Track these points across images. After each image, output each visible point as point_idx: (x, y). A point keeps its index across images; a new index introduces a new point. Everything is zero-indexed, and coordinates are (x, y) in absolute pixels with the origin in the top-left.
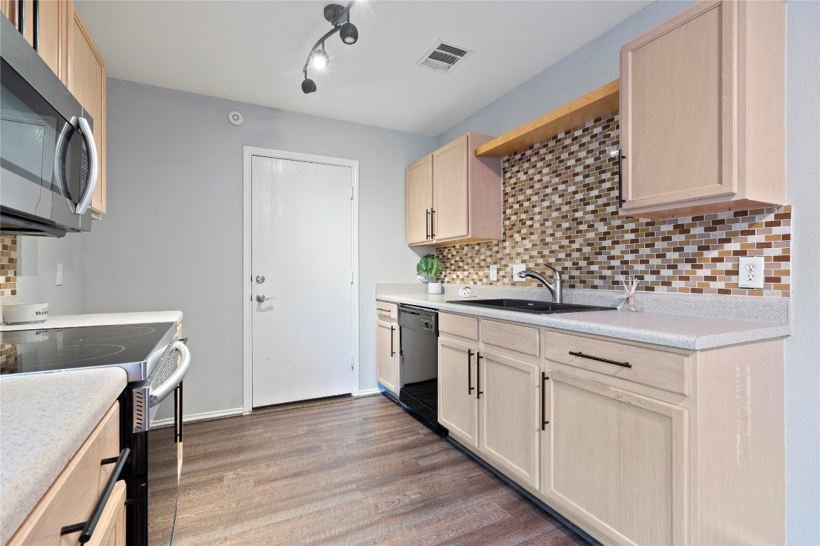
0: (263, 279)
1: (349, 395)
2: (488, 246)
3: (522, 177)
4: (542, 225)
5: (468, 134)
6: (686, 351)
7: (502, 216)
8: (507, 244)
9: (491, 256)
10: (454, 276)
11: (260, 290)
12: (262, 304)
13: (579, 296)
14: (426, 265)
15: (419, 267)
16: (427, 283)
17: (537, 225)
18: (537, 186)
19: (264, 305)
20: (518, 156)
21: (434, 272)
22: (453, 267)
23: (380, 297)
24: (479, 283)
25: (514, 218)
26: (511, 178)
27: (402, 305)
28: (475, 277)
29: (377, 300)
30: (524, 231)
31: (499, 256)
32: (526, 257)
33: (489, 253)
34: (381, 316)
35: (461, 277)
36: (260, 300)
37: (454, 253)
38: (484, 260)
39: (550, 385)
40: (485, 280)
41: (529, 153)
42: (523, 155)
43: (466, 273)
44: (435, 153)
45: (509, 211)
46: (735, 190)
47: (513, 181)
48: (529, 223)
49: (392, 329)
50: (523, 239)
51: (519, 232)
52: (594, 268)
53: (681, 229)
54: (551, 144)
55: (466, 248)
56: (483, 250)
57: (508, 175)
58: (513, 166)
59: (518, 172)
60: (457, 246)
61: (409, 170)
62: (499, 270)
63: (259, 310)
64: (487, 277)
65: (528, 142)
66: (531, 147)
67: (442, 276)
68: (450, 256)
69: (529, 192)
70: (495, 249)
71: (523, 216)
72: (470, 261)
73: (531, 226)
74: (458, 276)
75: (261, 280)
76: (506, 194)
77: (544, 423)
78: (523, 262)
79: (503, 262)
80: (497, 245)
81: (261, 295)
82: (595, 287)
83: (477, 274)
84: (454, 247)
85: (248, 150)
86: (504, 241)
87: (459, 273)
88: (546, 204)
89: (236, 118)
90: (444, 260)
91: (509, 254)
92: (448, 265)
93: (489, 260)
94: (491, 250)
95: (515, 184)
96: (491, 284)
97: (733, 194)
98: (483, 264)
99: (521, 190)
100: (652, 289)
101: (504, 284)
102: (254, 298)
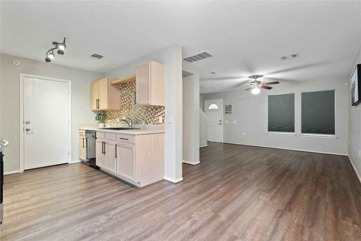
0: (29, 123)
1: (67, 163)
2: (117, 112)
3: (125, 92)
4: (129, 106)
5: (108, 77)
6: (135, 135)
7: (120, 103)
8: (121, 111)
9: (118, 115)
10: (108, 121)
11: (28, 127)
12: (29, 131)
13: (137, 126)
14: (98, 117)
15: (96, 118)
16: (99, 123)
17: (128, 106)
18: (128, 95)
19: (29, 132)
20: (124, 86)
21: (101, 120)
22: (108, 118)
23: (80, 128)
24: (115, 123)
25: (123, 103)
26: (122, 91)
27: (87, 131)
28: (114, 121)
29: (79, 130)
30: (125, 108)
31: (120, 115)
32: (126, 115)
33: (117, 114)
34: (80, 135)
35: (110, 121)
36: (27, 130)
37: (108, 113)
38: (116, 116)
39: (117, 147)
40: (116, 122)
41: (126, 85)
42: (125, 85)
43: (111, 120)
44: (100, 81)
45: (122, 101)
46: (150, 103)
47: (123, 92)
48: (126, 105)
49: (83, 139)
50: (125, 110)
51: (124, 108)
52: (139, 119)
53: (152, 110)
54: (131, 84)
55: (111, 112)
56: (116, 113)
57: (122, 90)
58: (123, 88)
59: (124, 90)
60: (109, 111)
61: (92, 85)
62: (120, 119)
63: (27, 134)
64: (117, 121)
65: (126, 82)
66: (127, 84)
67: (105, 121)
68: (107, 114)
69: (126, 96)
70: (119, 113)
71: (125, 103)
72: (112, 116)
73: (127, 106)
74: (109, 121)
75: (28, 123)
76: (121, 96)
77: (116, 156)
78: (125, 117)
79: (121, 117)
80: (119, 111)
81: (28, 128)
82: (139, 124)
83: (114, 120)
84: (108, 111)
85: (22, 75)
86: (121, 110)
87: (109, 120)
88: (130, 100)
89: (16, 62)
90: (105, 116)
91: (122, 114)
92: (107, 117)
93: (117, 116)
94: (118, 113)
95: (123, 93)
96: (118, 123)
97: (149, 104)
98: (116, 117)
99: (125, 96)
100: (148, 124)
101: (121, 123)
102: (25, 130)
